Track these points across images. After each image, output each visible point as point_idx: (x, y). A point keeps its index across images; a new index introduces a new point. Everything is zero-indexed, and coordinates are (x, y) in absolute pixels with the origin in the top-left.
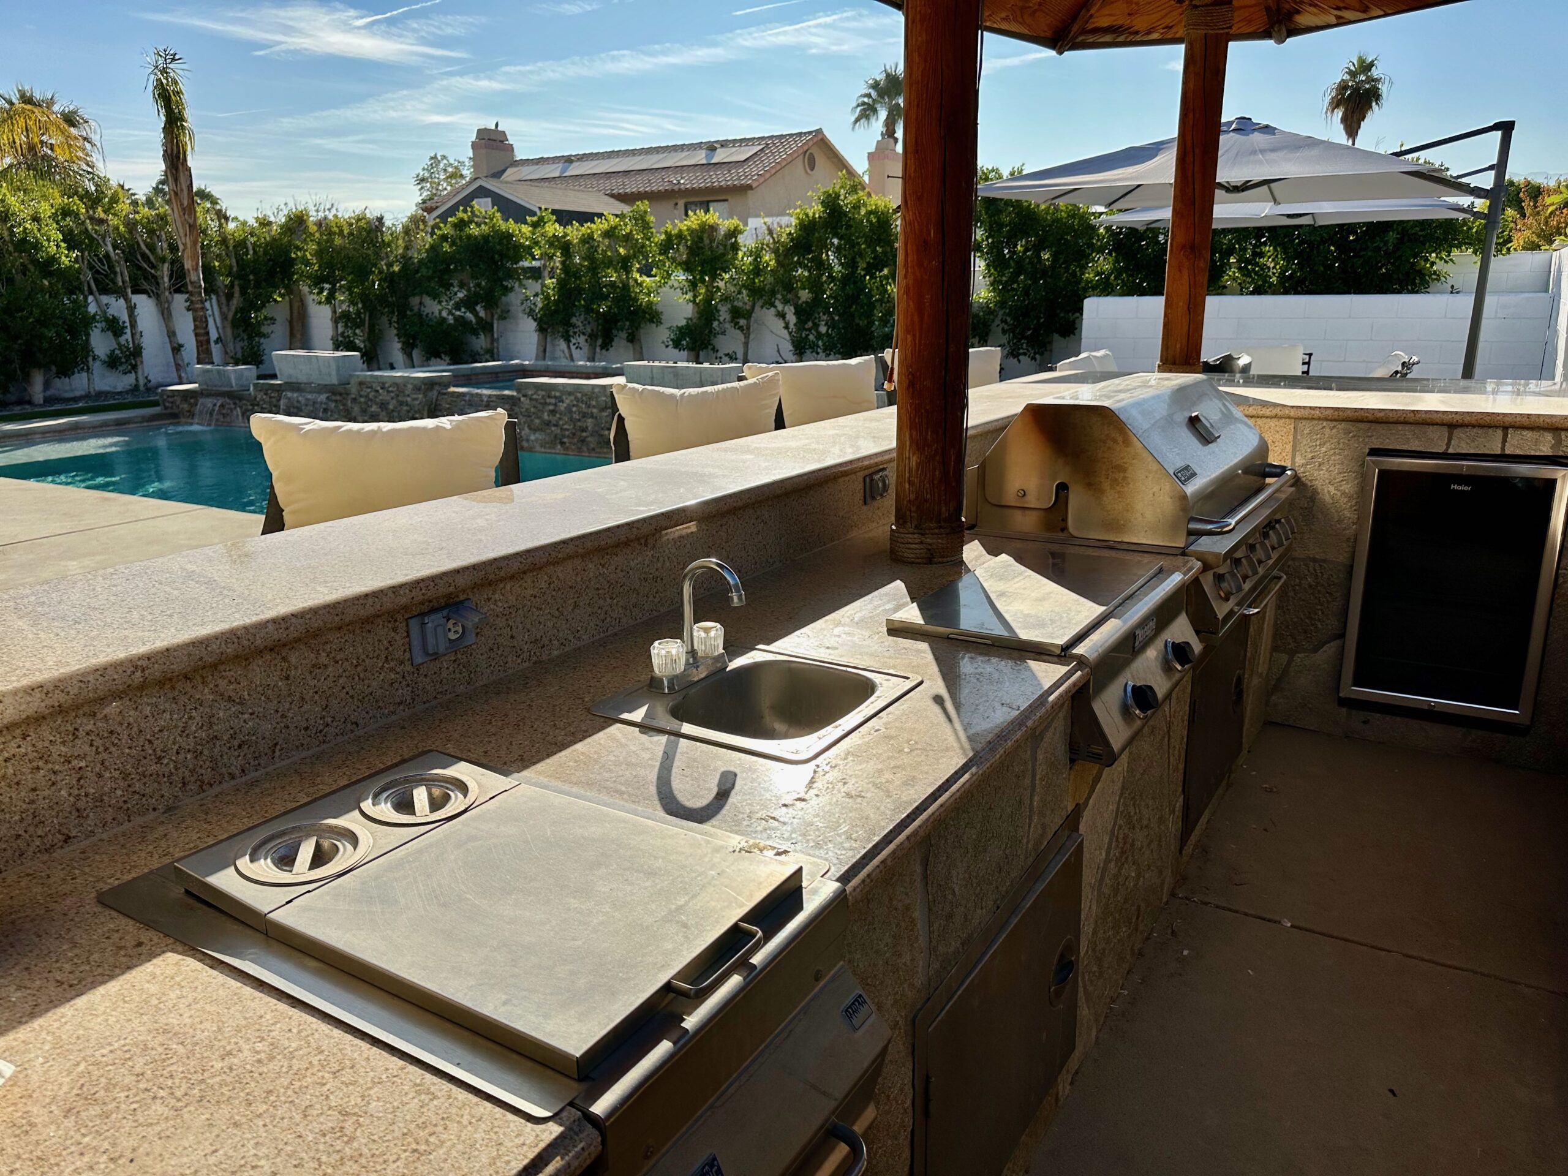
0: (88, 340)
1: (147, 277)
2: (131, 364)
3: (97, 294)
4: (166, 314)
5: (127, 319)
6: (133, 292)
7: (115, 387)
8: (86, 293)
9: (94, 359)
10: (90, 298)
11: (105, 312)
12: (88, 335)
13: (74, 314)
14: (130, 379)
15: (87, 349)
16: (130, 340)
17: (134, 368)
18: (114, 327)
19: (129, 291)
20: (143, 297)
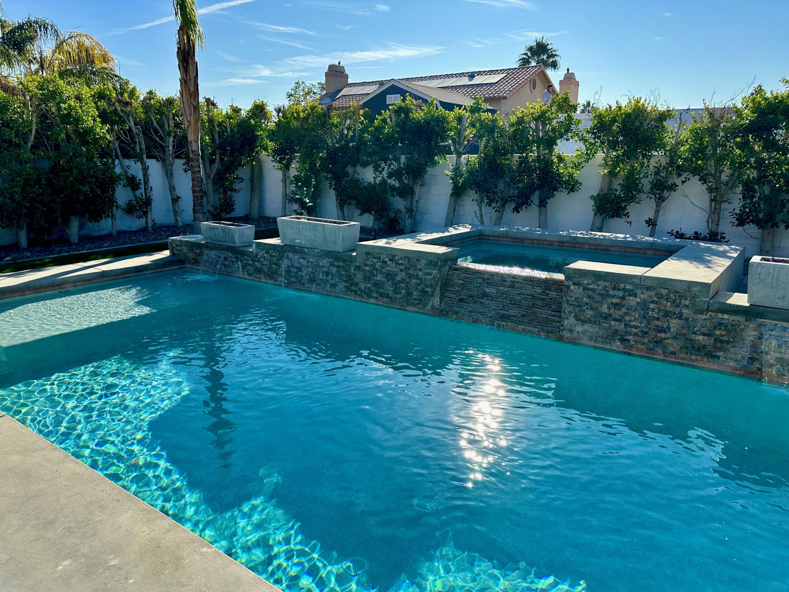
0: (113, 194)
1: (156, 145)
2: (143, 212)
3: (121, 158)
4: (169, 174)
5: (142, 179)
6: (148, 158)
7: (130, 228)
8: (114, 157)
9: (117, 208)
10: (117, 162)
11: (126, 172)
12: (114, 190)
13: (104, 174)
14: (141, 223)
15: (112, 201)
16: (143, 193)
17: (145, 214)
18: (133, 183)
19: (145, 156)
20: (153, 161)
